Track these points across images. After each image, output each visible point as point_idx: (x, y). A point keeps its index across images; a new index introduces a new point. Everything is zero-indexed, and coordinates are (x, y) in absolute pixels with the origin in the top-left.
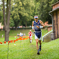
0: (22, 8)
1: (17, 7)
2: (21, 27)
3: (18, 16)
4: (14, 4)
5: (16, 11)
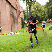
0: (37, 11)
3: (35, 16)
5: (34, 13)
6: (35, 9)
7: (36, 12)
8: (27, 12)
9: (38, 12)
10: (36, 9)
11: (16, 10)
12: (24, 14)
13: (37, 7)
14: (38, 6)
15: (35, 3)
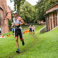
0: (27, 12)
1: (24, 12)
2: (27, 24)
4: (22, 10)
5: (23, 14)
6: (24, 9)
7: (25, 13)
10: (26, 9)
11: (3, 10)
12: (12, 15)
13: (26, 7)
14: (28, 6)
15: (25, 2)
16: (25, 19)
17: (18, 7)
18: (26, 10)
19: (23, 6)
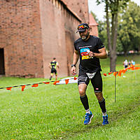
6: (128, 19)
7: (130, 28)
8: (106, 26)
9: (136, 27)
10: (131, 18)
11: (80, 21)
12: (100, 31)
13: (131, 14)
14: (136, 12)
15: (128, 3)
16: (129, 40)
17: (113, 15)
18: (132, 21)
19: (124, 11)
